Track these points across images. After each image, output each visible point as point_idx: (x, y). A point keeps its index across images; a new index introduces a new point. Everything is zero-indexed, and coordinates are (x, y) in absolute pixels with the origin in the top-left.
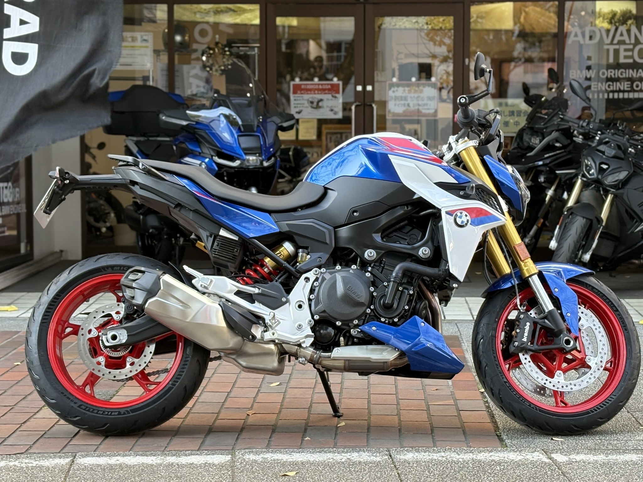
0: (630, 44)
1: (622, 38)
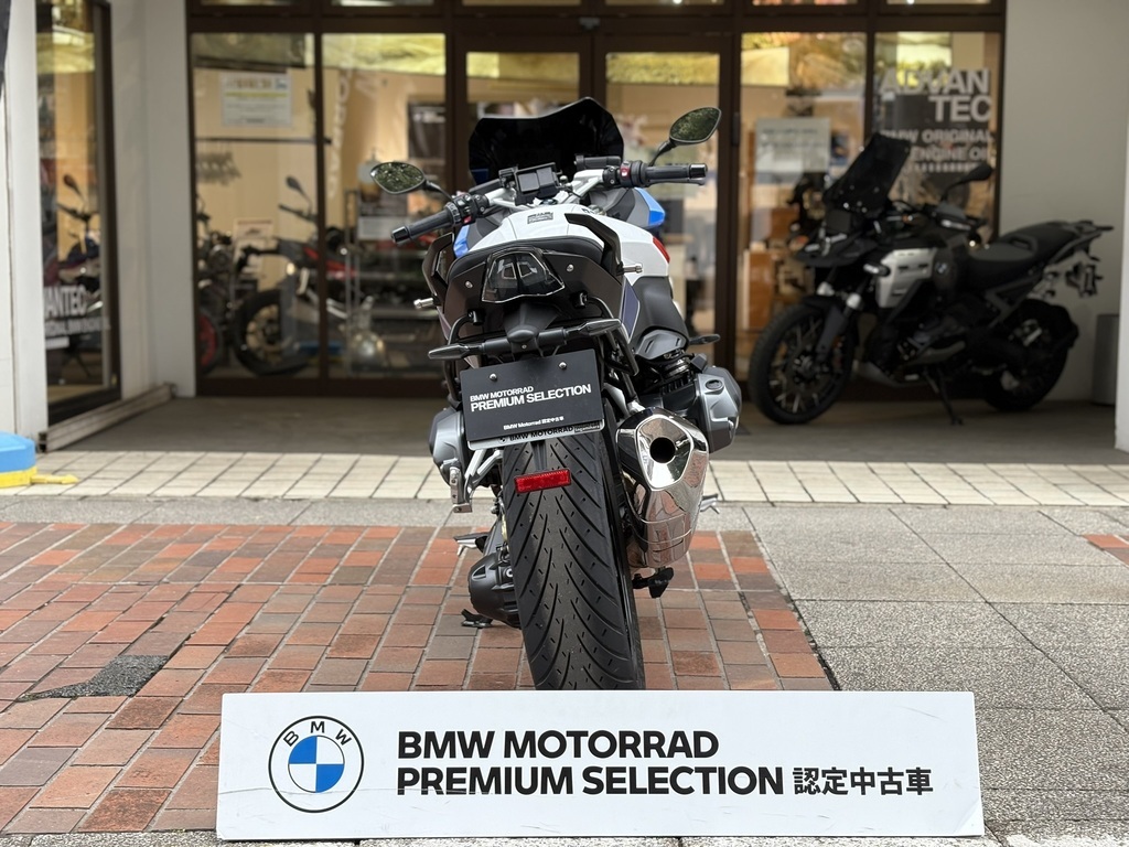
0: (966, 94)
1: (954, 86)
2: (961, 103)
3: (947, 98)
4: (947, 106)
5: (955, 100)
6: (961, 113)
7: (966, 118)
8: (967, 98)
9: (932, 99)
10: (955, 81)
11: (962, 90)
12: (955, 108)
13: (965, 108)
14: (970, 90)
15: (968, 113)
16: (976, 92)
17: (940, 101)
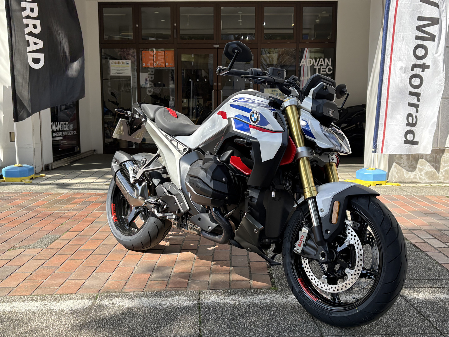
1: (321, 64)
2: (323, 68)
3: (320, 67)
4: (319, 69)
5: (322, 67)
6: (323, 71)
7: (325, 73)
8: (325, 67)
9: (315, 67)
10: (321, 62)
11: (324, 65)
12: (322, 70)
13: (325, 70)
14: (326, 65)
15: (325, 71)
16: (328, 65)
17: (317, 68)
